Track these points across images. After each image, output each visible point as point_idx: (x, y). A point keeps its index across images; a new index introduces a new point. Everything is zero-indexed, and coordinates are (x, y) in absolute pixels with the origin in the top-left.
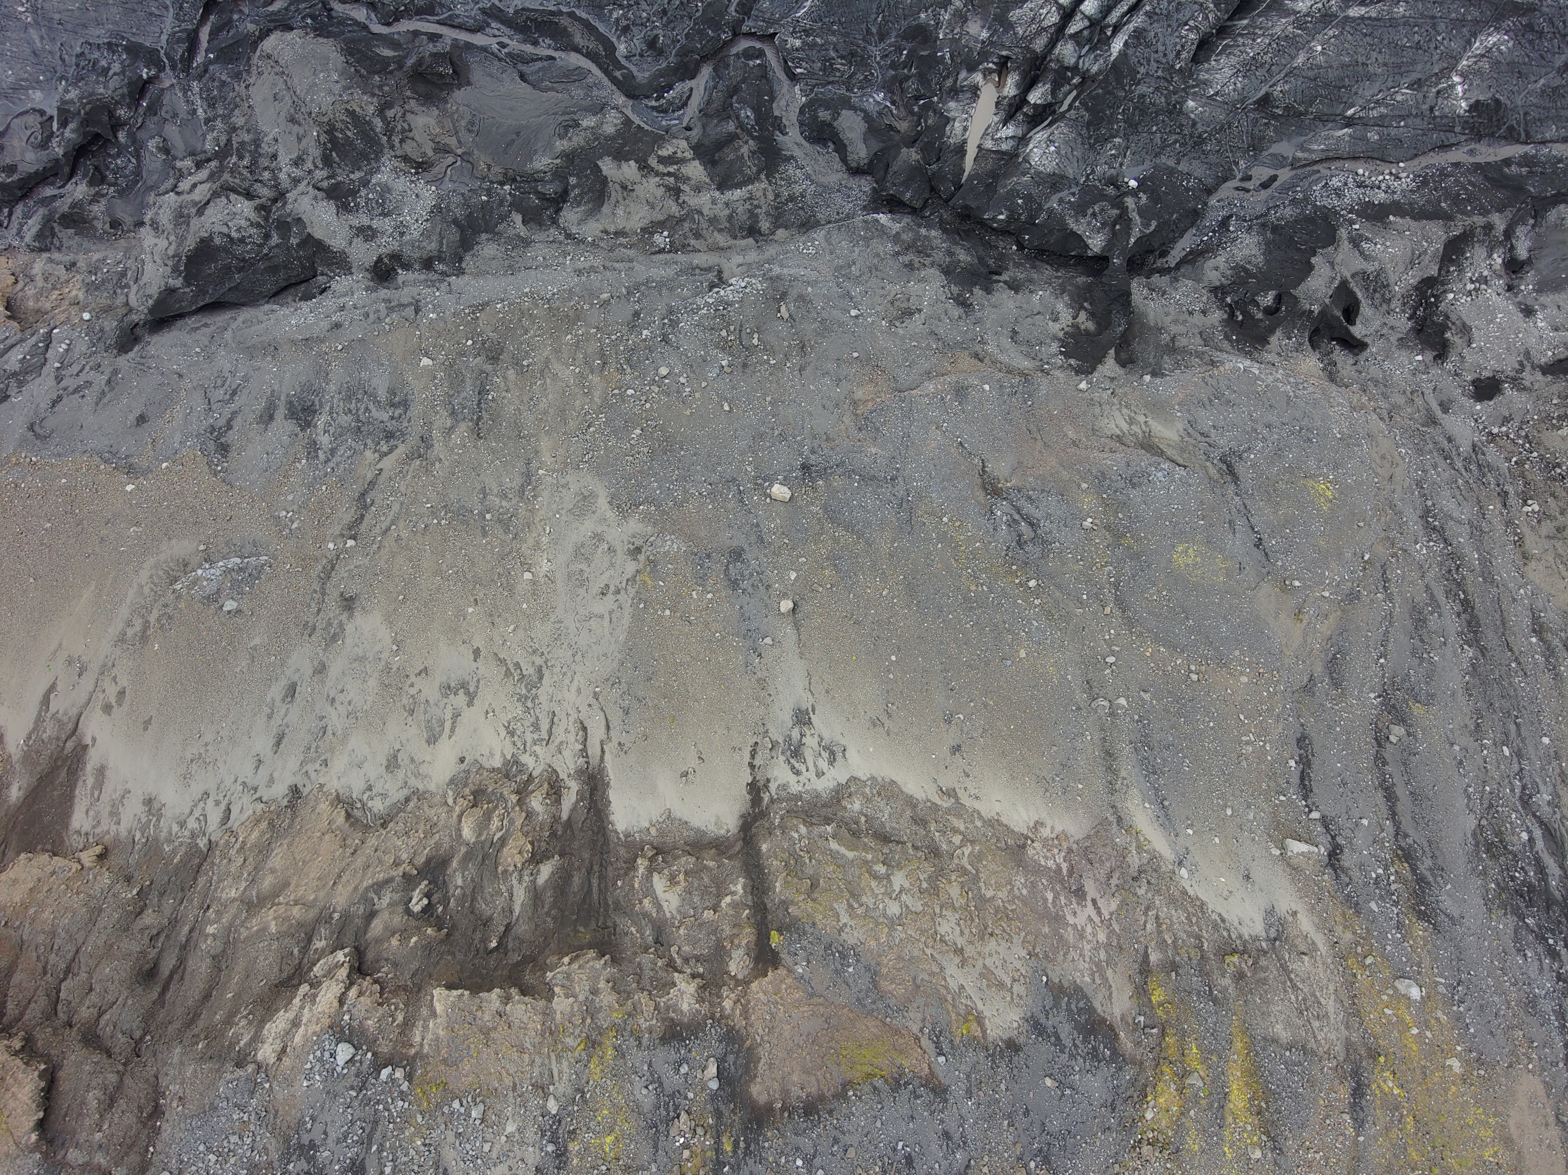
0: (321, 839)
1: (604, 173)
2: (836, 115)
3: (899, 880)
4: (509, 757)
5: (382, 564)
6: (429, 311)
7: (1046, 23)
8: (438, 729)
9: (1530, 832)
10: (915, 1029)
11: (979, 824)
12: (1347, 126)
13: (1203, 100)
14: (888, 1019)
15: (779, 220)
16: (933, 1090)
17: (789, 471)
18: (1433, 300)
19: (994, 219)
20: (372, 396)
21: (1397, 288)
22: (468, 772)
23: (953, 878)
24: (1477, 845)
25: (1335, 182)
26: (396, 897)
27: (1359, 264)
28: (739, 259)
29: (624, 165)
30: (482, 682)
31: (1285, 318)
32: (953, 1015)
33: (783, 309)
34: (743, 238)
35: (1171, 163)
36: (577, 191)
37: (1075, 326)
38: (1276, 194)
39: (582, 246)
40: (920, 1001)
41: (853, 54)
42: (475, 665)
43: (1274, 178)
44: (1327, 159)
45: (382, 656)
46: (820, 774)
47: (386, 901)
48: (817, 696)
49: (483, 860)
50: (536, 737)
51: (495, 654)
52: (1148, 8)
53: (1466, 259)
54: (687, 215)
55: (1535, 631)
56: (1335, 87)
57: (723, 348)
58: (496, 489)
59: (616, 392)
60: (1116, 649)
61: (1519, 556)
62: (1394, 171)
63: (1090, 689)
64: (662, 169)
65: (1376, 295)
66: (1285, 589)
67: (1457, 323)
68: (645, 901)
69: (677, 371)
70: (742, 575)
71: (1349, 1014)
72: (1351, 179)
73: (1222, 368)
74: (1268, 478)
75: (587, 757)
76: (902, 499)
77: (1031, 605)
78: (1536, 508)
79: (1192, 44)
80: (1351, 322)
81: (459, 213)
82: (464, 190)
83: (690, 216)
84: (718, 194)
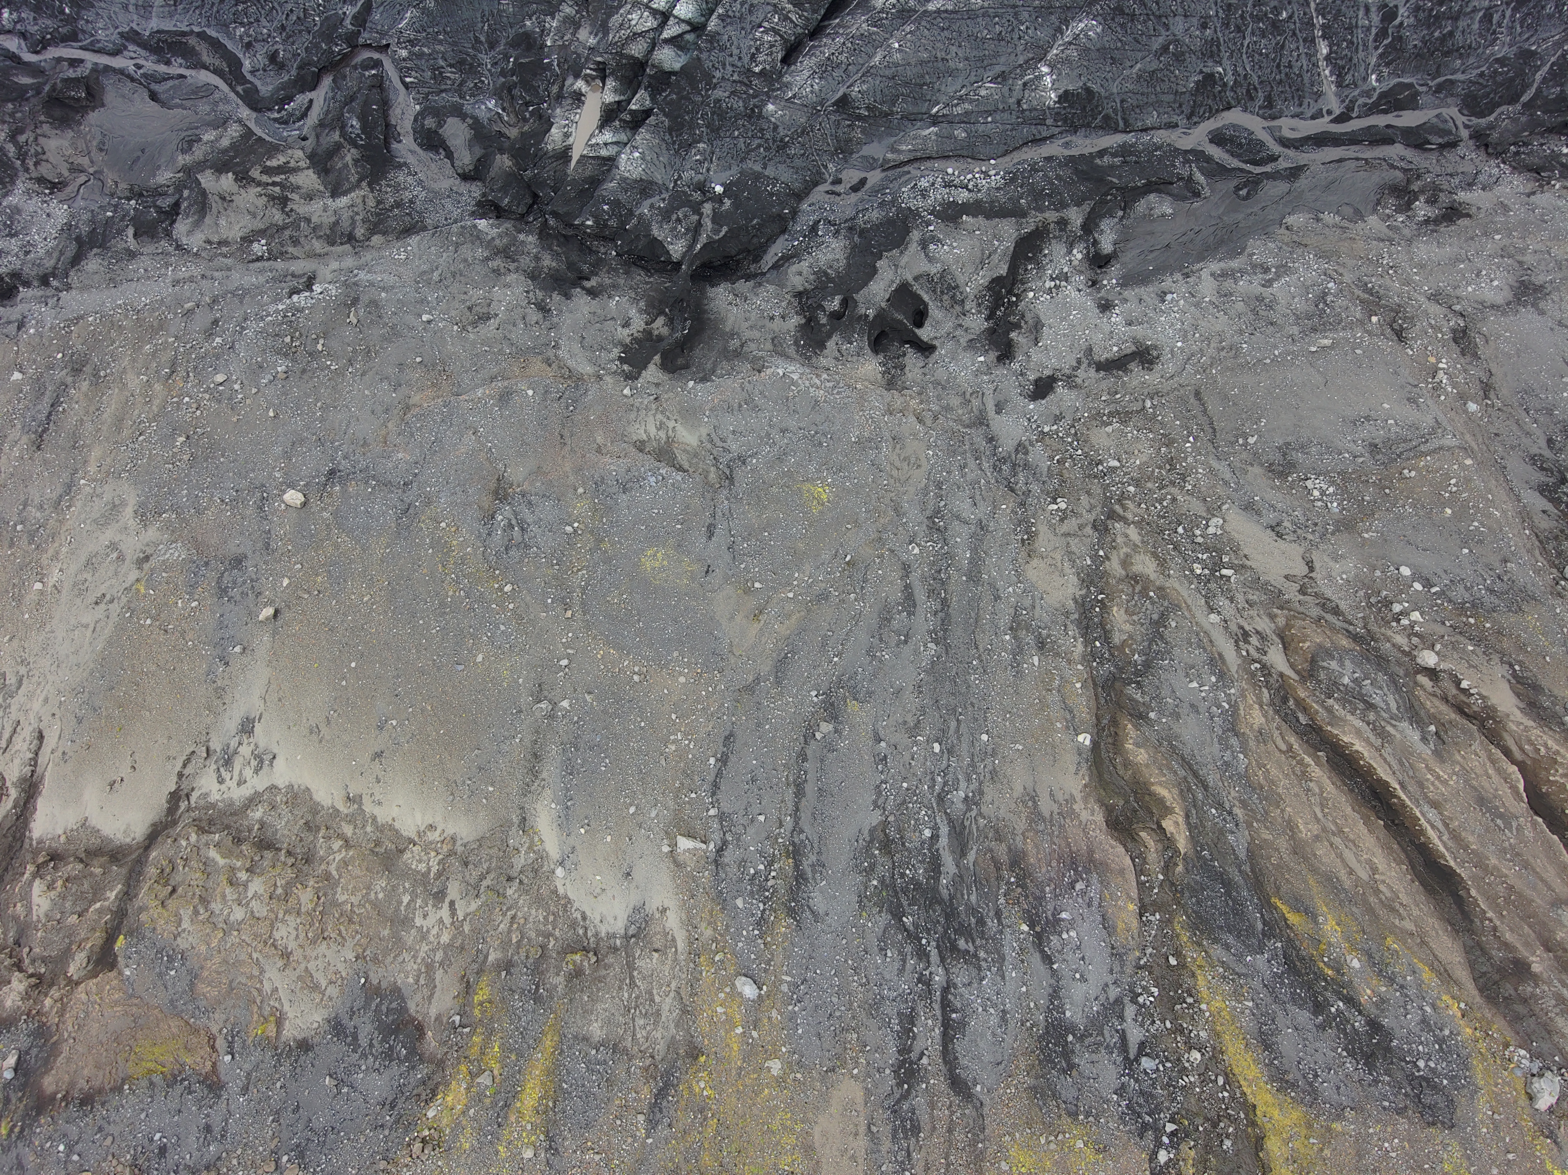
1: (204, 186)
2: (440, 125)
6: (31, 327)
7: (639, 29)
9: (934, 829)
10: (215, 1029)
12: (934, 124)
13: (782, 103)
14: (193, 1020)
15: (377, 226)
17: (314, 477)
18: (1014, 299)
19: (583, 224)
21: (968, 289)
25: (924, 183)
27: (923, 266)
28: (335, 265)
29: (223, 177)
31: (847, 321)
32: (256, 1016)
33: (352, 315)
34: (341, 244)
35: (758, 168)
36: (186, 204)
37: (647, 332)
38: (866, 197)
39: (186, 256)
40: (229, 1003)
41: (462, 62)
43: (863, 181)
44: (916, 160)
46: (241, 783)
48: (269, 706)
52: (720, 11)
53: (1045, 256)
54: (292, 223)
55: (1011, 629)
56: (915, 84)
57: (286, 355)
58: (37, 501)
59: (175, 400)
60: (570, 651)
61: (1024, 554)
62: (984, 169)
63: (539, 693)
64: (265, 178)
65: (945, 297)
66: (748, 591)
67: (1031, 322)
68: (19, 905)
69: (234, 377)
70: (235, 583)
71: (685, 1011)
72: (939, 179)
73: (763, 374)
74: (764, 482)
75: (35, 765)
76: (409, 505)
77: (504, 609)
78: (1063, 506)
79: (772, 46)
80: (920, 324)
81: (84, 229)
82: (94, 207)
83: (295, 224)
84: (329, 201)
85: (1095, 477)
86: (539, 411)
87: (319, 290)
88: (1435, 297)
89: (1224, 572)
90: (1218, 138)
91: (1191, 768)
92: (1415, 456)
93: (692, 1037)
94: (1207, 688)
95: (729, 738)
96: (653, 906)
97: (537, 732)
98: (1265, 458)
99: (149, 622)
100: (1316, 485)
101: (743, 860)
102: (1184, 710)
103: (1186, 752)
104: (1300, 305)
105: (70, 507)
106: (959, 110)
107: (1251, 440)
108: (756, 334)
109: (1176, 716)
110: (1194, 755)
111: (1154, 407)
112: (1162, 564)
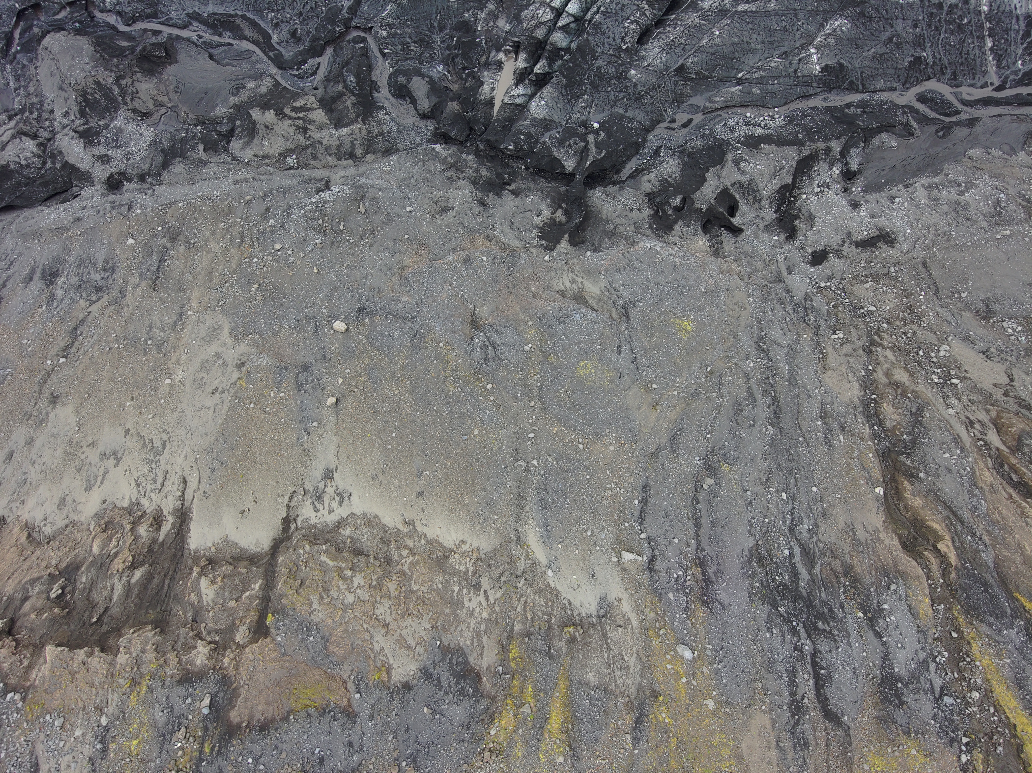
0: (9, 550)
1: (254, 118)
2: (409, 80)
3: (358, 580)
4: (134, 500)
5: (79, 374)
6: (137, 209)
7: (543, 20)
8: (93, 482)
9: (791, 549)
10: (345, 676)
11: (423, 542)
12: (739, 84)
13: (641, 70)
14: (329, 670)
15: (369, 148)
16: (347, 715)
17: (350, 313)
18: (792, 199)
19: (506, 148)
20: (94, 264)
21: (765, 192)
22: (107, 509)
23: (394, 578)
24: (751, 557)
25: (731, 123)
26: (43, 588)
27: (737, 177)
28: (342, 173)
29: (267, 113)
30: (126, 451)
31: (686, 212)
32: (372, 667)
33: (361, 206)
34: (346, 159)
35: (622, 111)
36: (239, 130)
37: (552, 219)
38: (692, 131)
39: (241, 165)
40: (353, 658)
41: (422, 40)
42: (124, 440)
43: (690, 121)
44: (726, 107)
45: (69, 434)
46: (331, 511)
47: (36, 590)
48: (341, 460)
49: (101, 566)
50: (153, 487)
51: (139, 433)
53: (815, 171)
54: (311, 145)
55: (821, 417)
56: (729, 58)
57: (320, 232)
58: (158, 324)
59: (247, 260)
60: (536, 428)
61: (821, 368)
62: (771, 114)
63: (517, 455)
64: (293, 114)
65: (750, 197)
66: (648, 390)
67: (806, 215)
68: (192, 594)
69: (287, 246)
70: (307, 381)
71: (644, 667)
72: (741, 120)
73: (636, 247)
74: (649, 318)
75: (183, 500)
76: (417, 331)
77: (488, 400)
78: (841, 336)
79: (634, 32)
80: (733, 215)
81: (167, 145)
82: (172, 130)
83: (313, 145)
84: (334, 131)
85: (859, 317)
86: (492, 271)
87: (336, 190)
89: (954, 381)
90: (922, 99)
91: (951, 510)
93: (652, 684)
94: (955, 457)
95: (645, 488)
96: (612, 596)
97: (519, 481)
98: (974, 307)
99: (252, 406)
100: (1009, 325)
101: (669, 568)
102: (943, 472)
103: (947, 499)
104: (983, 207)
105: (183, 329)
106: (756, 75)
107: (964, 295)
108: (622, 221)
109: (938, 476)
110: (952, 501)
111: (896, 271)
112: (912, 375)
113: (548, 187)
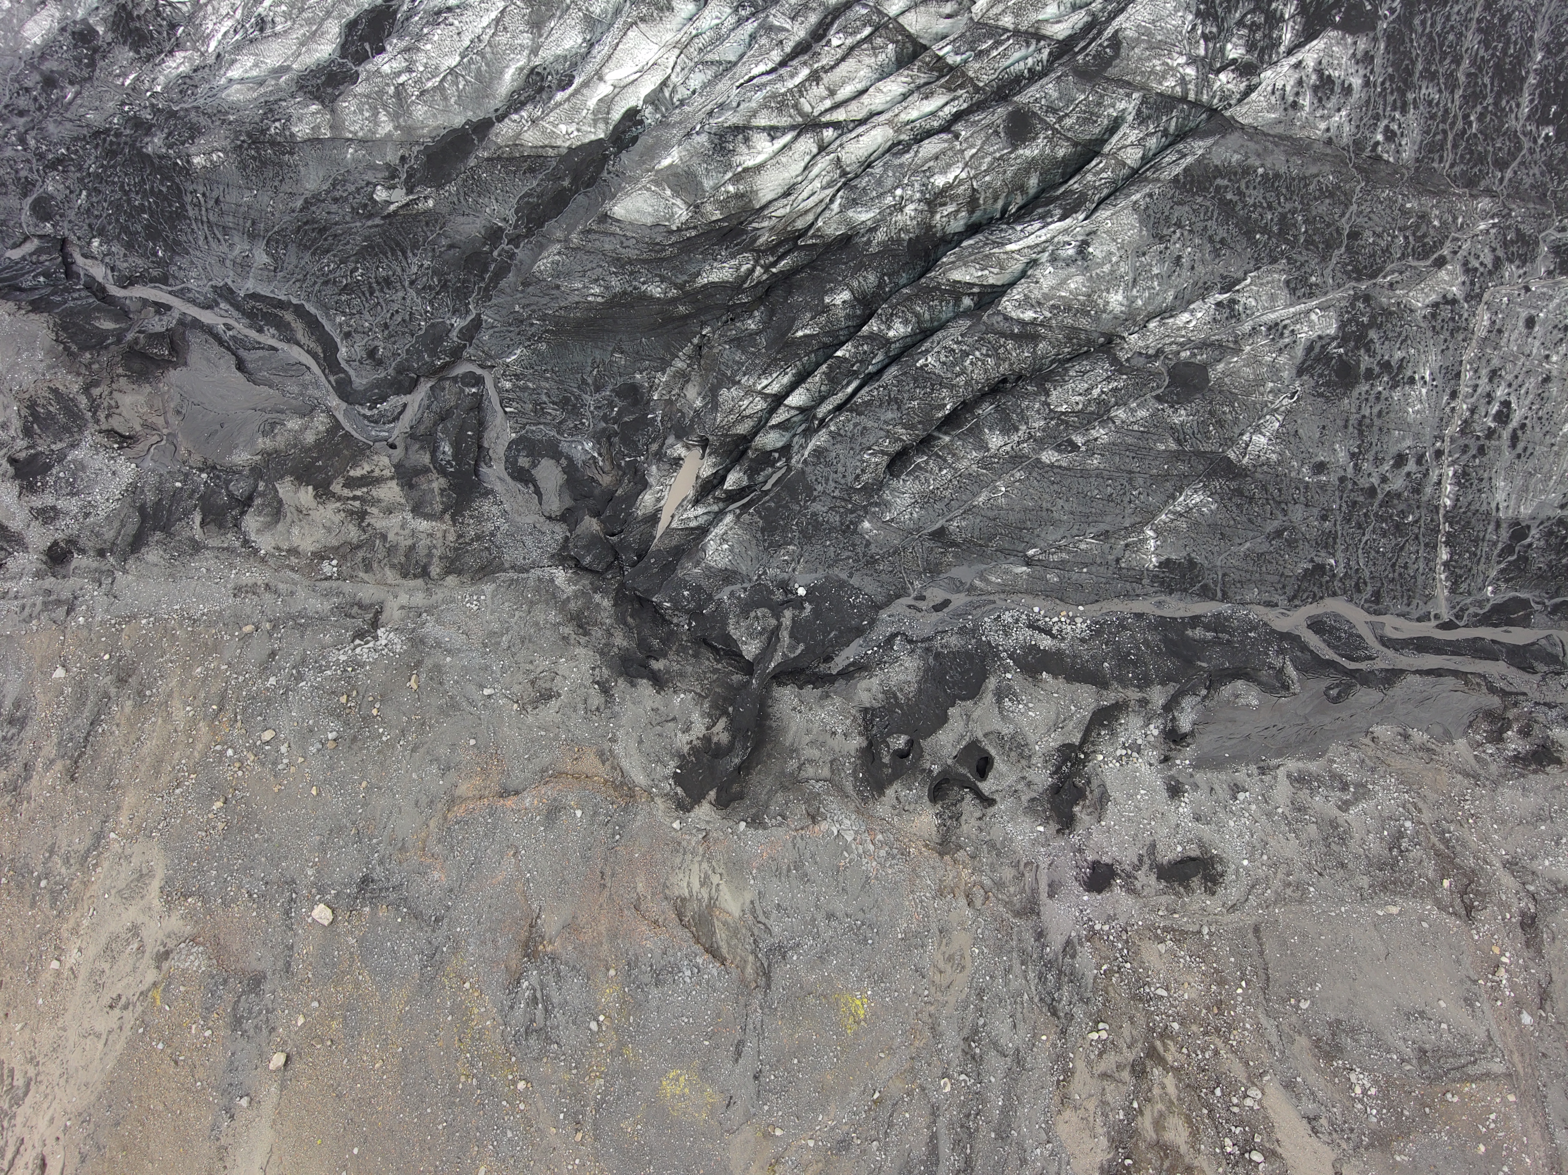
1: (281, 496)
2: (534, 465)
6: (80, 613)
7: (748, 412)
12: (1028, 564)
13: (879, 523)
15: (454, 563)
17: (346, 886)
18: (1083, 758)
21: (1037, 747)
25: (1007, 617)
27: (996, 723)
28: (403, 599)
29: (303, 489)
31: (909, 766)
33: (413, 678)
34: (414, 577)
35: (844, 576)
36: (260, 500)
37: (707, 739)
38: (947, 619)
39: (252, 558)
41: (566, 400)
43: (948, 602)
44: (1004, 592)
53: (1120, 725)
54: (367, 540)
56: (1015, 527)
57: (339, 716)
58: (63, 849)
61: (1056, 1101)
62: (1071, 613)
64: (347, 492)
65: (1013, 754)
66: (766, 1138)
67: (1097, 792)
69: (282, 737)
70: (250, 1013)
72: (1023, 617)
73: (817, 828)
74: (801, 988)
76: (437, 949)
77: (514, 1109)
78: (1104, 1034)
79: (878, 464)
80: (983, 777)
81: (150, 497)
82: (163, 471)
83: (368, 544)
84: (410, 516)
85: (1141, 1000)
86: (584, 838)
87: (384, 642)
88: (1511, 865)
89: (1255, 1156)
90: (1317, 625)
92: (1462, 1080)
98: (1314, 1030)
99: (160, 1045)
100: (1359, 1080)
105: (96, 865)
106: (1056, 557)
107: (1304, 1005)
108: (815, 753)
111: (1211, 934)
112: (1195, 1133)
113: (715, 671)
